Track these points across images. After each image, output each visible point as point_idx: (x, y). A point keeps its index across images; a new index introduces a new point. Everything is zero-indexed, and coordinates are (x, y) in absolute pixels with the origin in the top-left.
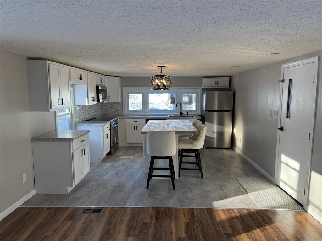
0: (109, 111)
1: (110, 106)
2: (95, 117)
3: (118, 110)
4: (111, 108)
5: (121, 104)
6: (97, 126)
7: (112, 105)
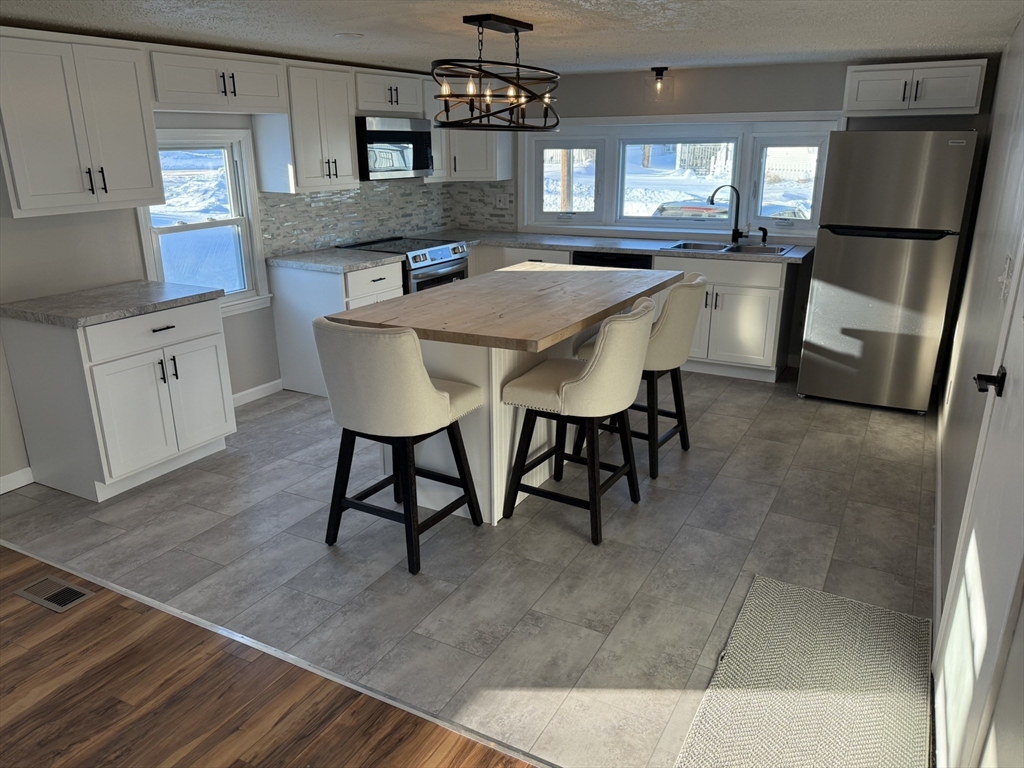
0: (473, 214)
1: (476, 194)
2: (398, 234)
3: (500, 212)
4: (480, 205)
5: (512, 190)
6: (324, 271)
7: (482, 190)
